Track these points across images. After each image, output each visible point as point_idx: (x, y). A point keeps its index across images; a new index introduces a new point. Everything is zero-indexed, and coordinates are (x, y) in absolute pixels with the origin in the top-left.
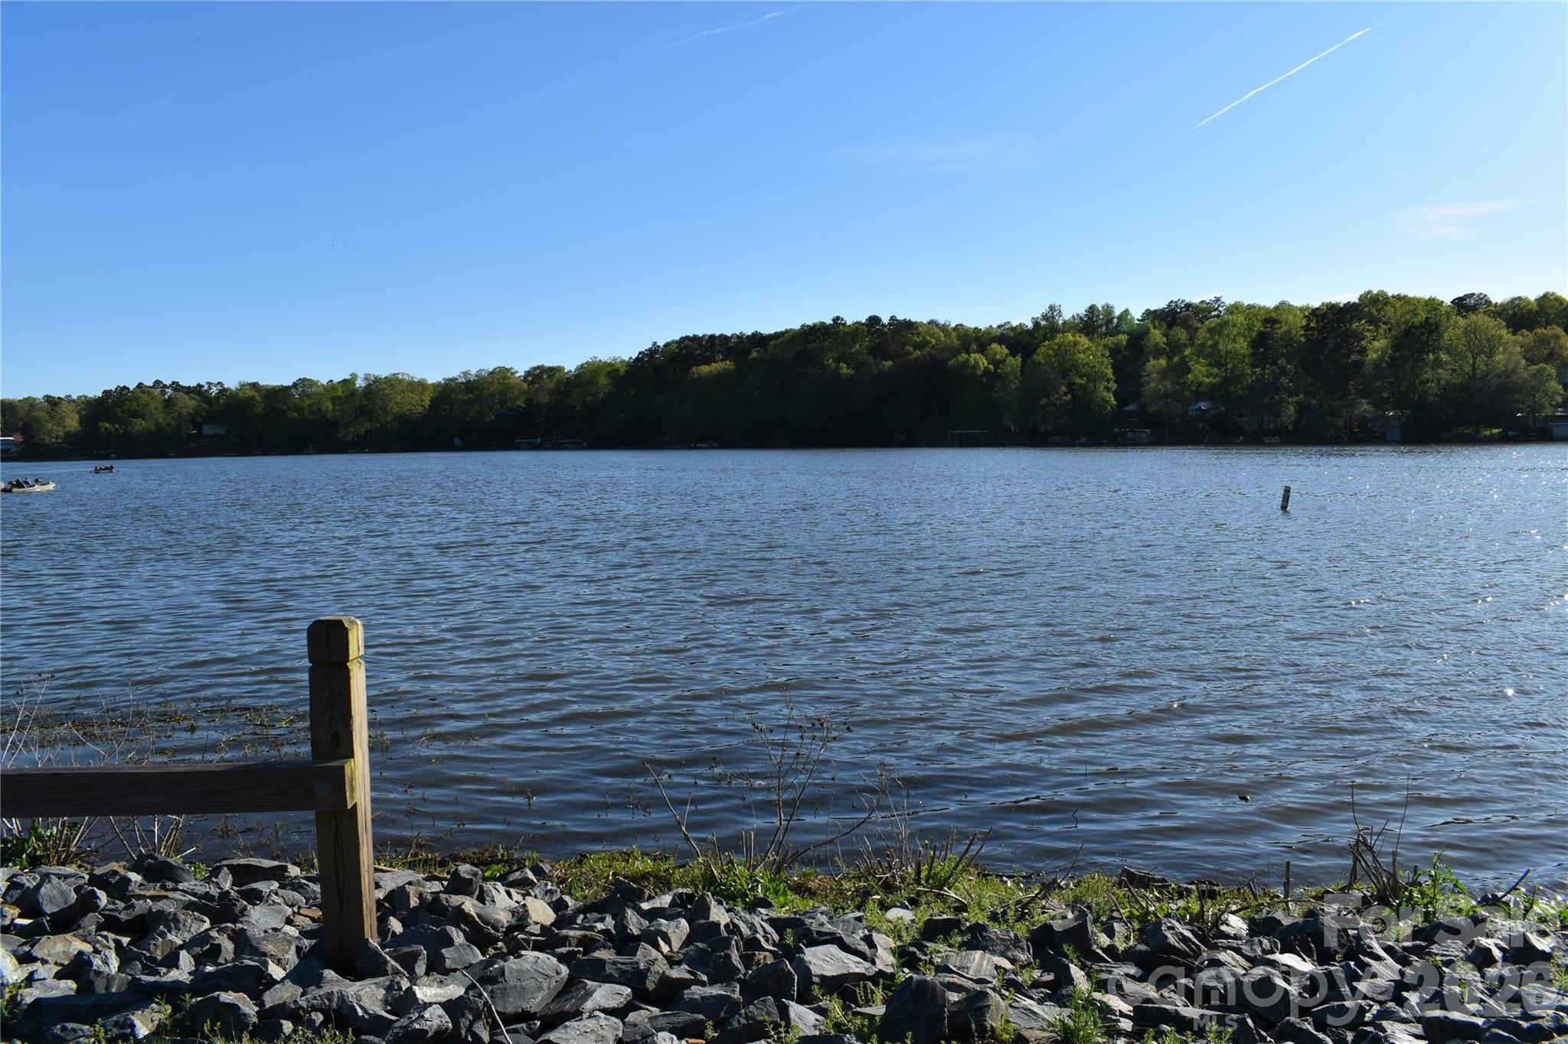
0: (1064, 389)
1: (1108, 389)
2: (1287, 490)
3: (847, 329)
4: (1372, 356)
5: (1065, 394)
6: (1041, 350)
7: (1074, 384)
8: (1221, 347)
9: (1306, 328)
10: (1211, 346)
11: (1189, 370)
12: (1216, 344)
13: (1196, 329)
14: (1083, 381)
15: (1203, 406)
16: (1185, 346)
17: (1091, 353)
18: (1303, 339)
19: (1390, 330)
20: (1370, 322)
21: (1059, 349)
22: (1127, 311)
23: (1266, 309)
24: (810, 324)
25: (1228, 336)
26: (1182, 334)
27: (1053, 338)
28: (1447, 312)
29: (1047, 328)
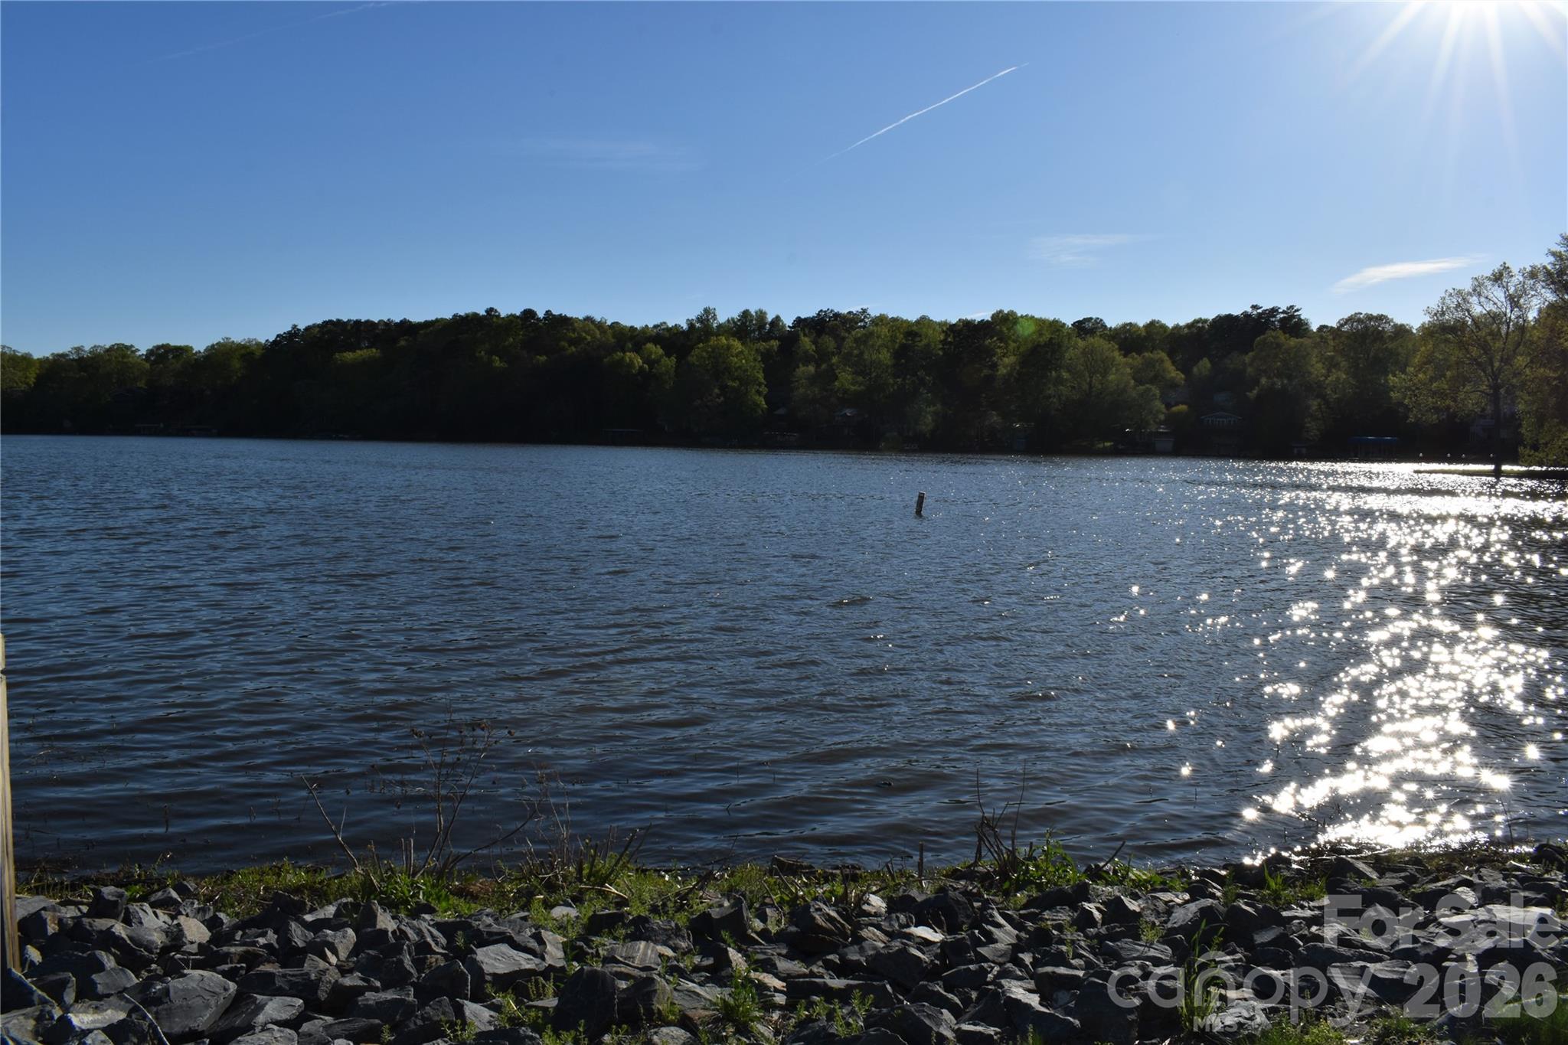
0: (717, 391)
1: (759, 393)
2: (921, 498)
3: (500, 322)
4: (1002, 371)
5: (718, 396)
6: (696, 352)
7: (727, 386)
8: (866, 356)
9: (944, 342)
10: (857, 356)
11: (836, 378)
12: (862, 353)
13: (844, 339)
14: (736, 384)
15: (848, 412)
16: (833, 354)
17: (742, 355)
18: (941, 353)
19: (1018, 348)
20: (1001, 340)
21: (713, 352)
22: (778, 318)
23: (907, 321)
24: (462, 314)
25: (873, 346)
26: (829, 343)
27: (707, 340)
28: (1069, 334)
29: (702, 329)
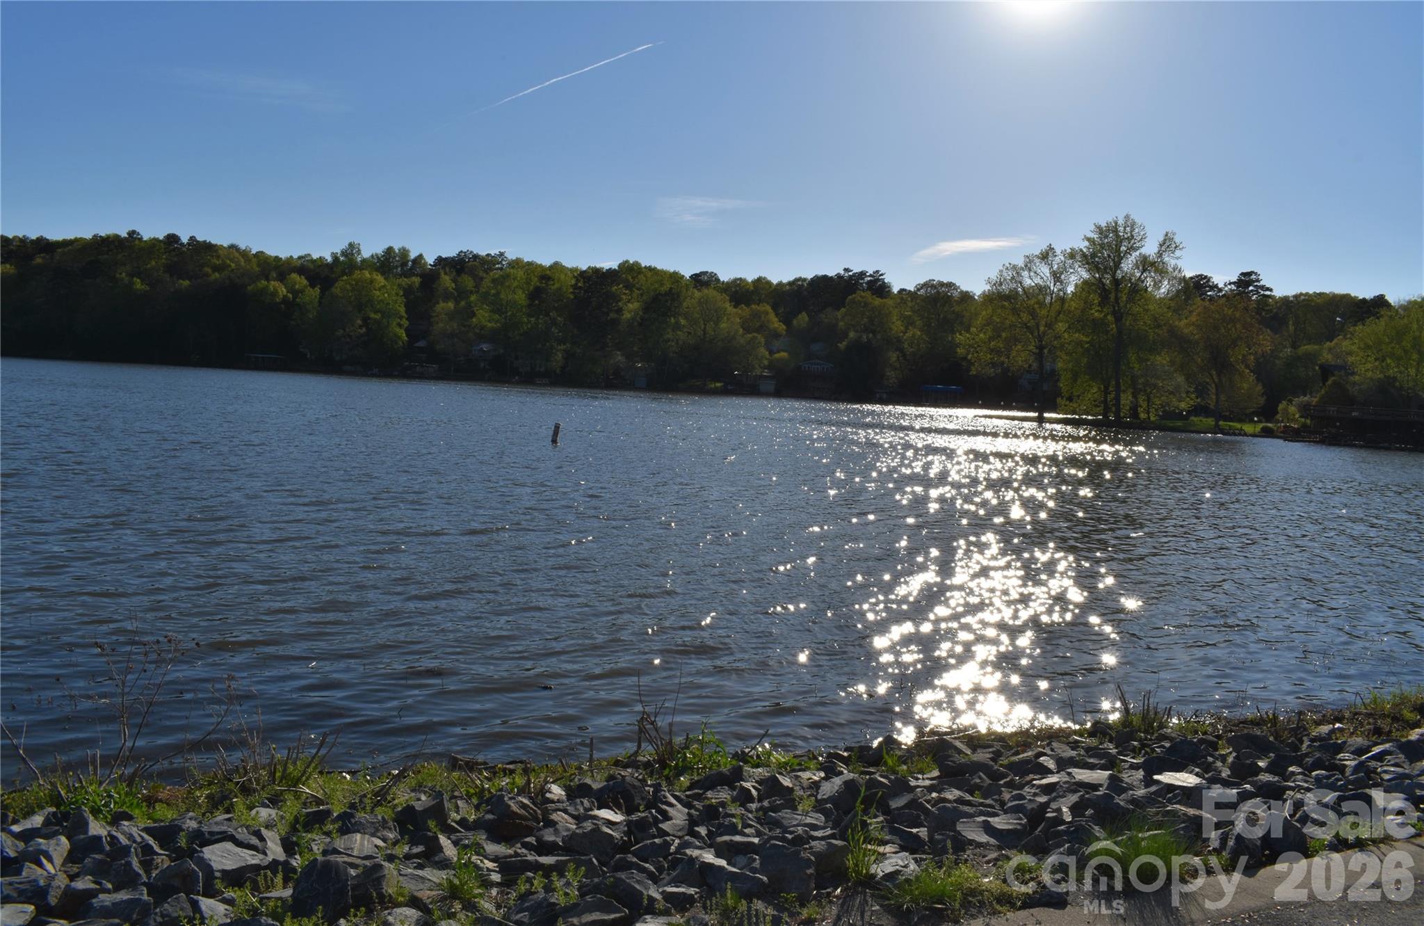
0: (359, 322)
1: (400, 325)
3: (142, 244)
4: (627, 316)
5: (360, 327)
6: (339, 284)
7: (369, 318)
8: (502, 296)
9: (575, 287)
10: (494, 295)
11: (474, 315)
12: (498, 293)
13: (482, 279)
14: (378, 316)
15: (485, 347)
16: (471, 292)
17: (386, 291)
18: (572, 297)
19: (642, 295)
20: (626, 287)
21: (356, 284)
22: (421, 256)
23: (541, 266)
24: (103, 235)
25: (509, 287)
26: (468, 282)
27: (350, 273)
28: (687, 285)
29: (347, 263)
